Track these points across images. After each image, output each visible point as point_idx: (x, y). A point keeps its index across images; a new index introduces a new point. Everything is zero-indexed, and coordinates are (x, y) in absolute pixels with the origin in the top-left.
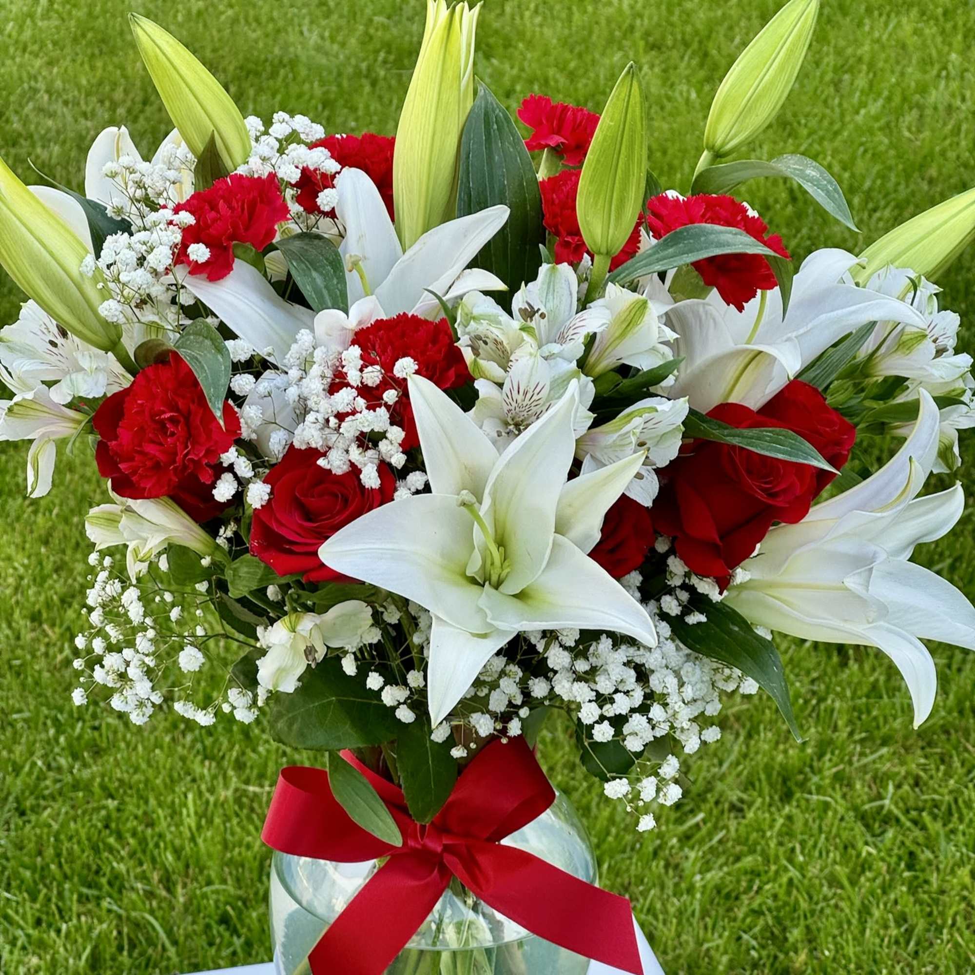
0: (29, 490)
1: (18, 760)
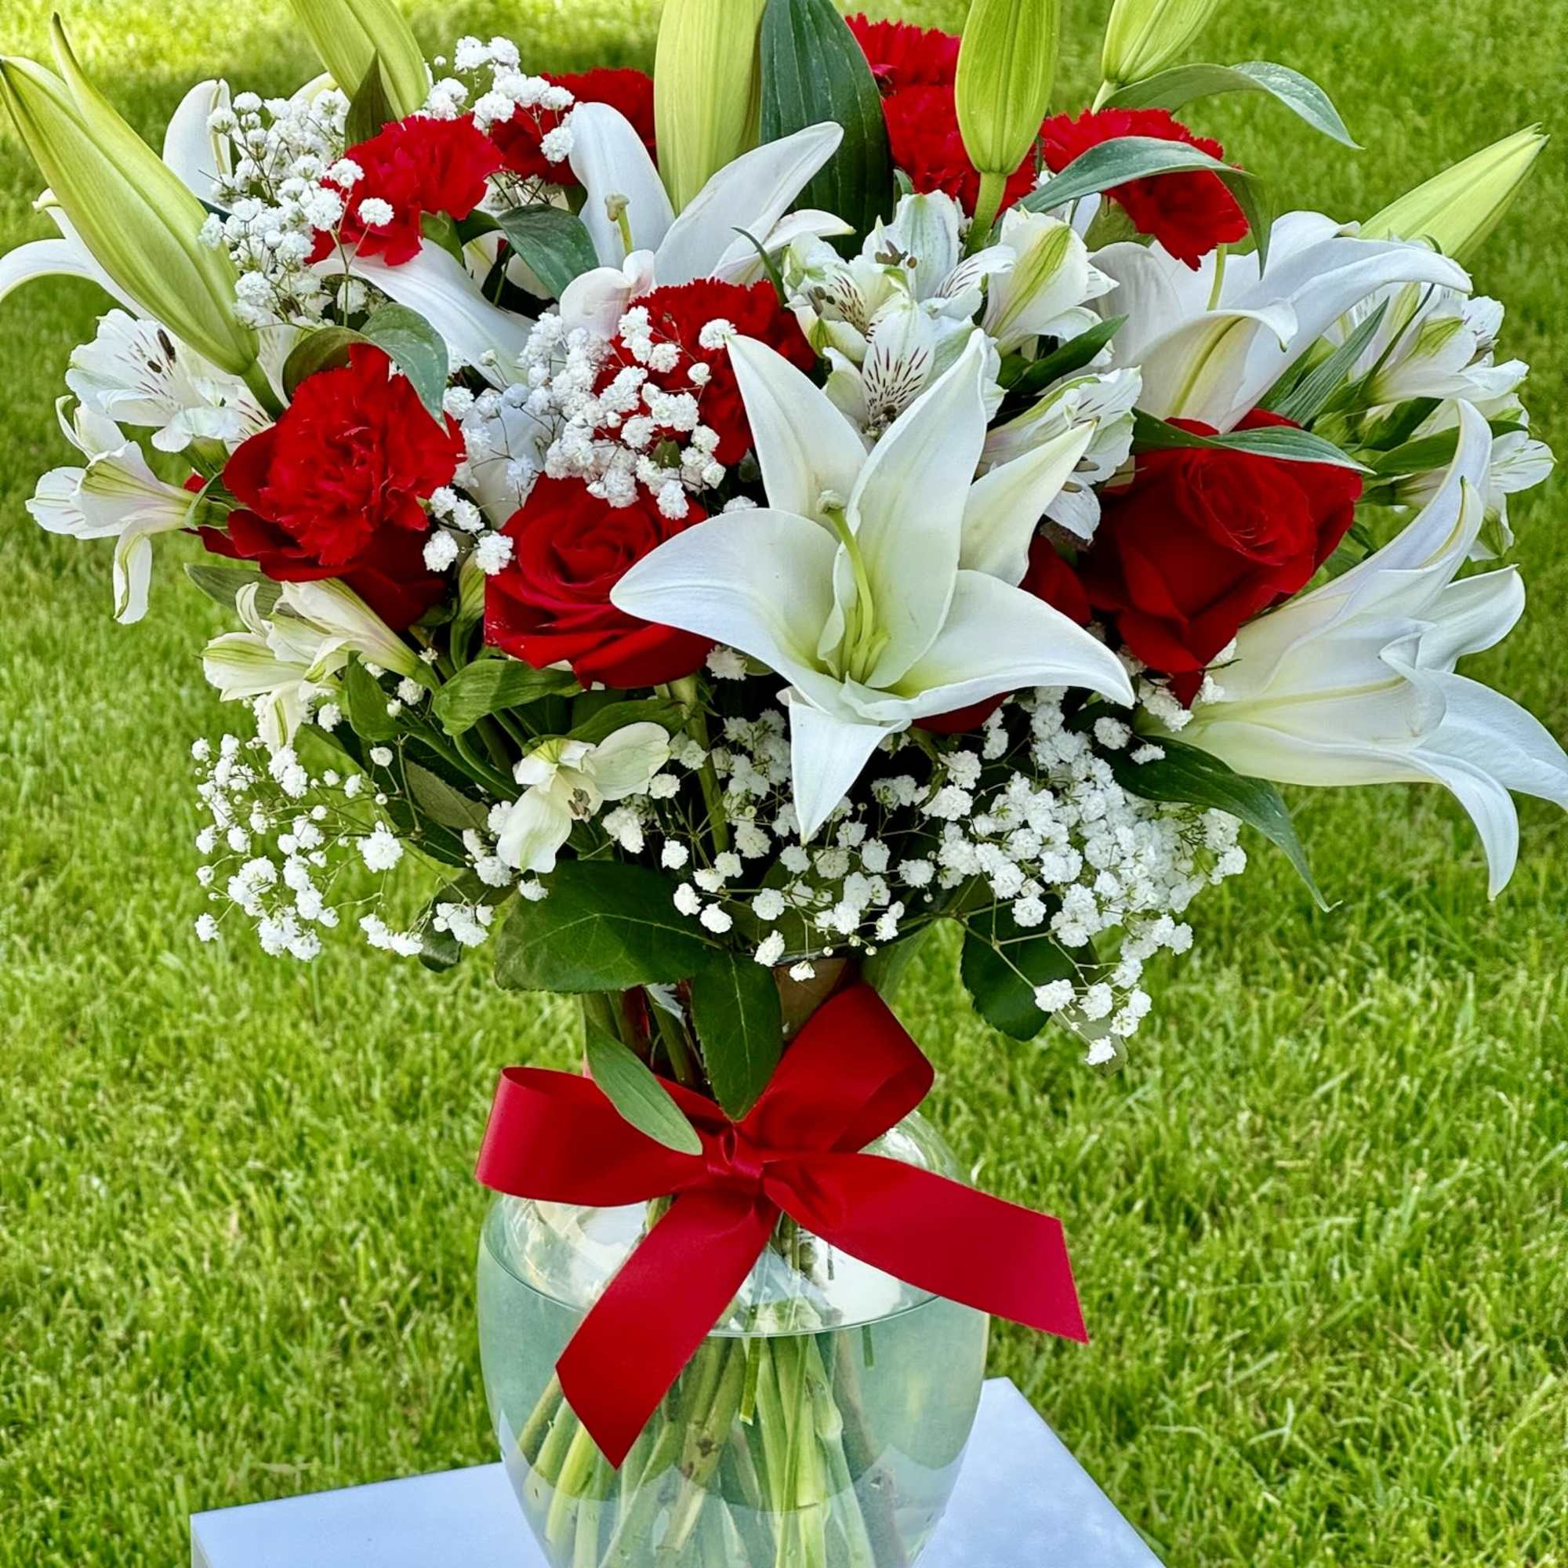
0: (118, 605)
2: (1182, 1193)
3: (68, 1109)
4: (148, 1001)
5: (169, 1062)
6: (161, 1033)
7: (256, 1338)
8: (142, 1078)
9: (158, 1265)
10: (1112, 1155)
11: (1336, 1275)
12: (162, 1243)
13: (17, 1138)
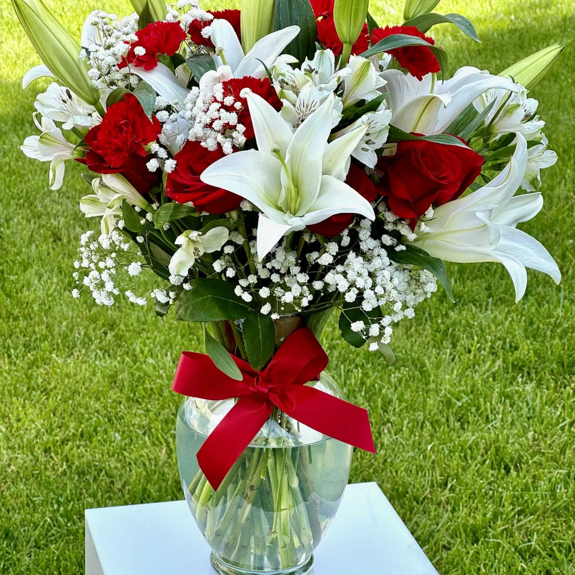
0: (50, 184)
1: (36, 521)
2: (505, 459)
3: (110, 410)
4: (142, 375)
5: (147, 396)
6: (145, 386)
7: (166, 491)
8: (137, 401)
9: (135, 464)
10: (481, 444)
11: (558, 491)
12: (138, 457)
13: (91, 418)
